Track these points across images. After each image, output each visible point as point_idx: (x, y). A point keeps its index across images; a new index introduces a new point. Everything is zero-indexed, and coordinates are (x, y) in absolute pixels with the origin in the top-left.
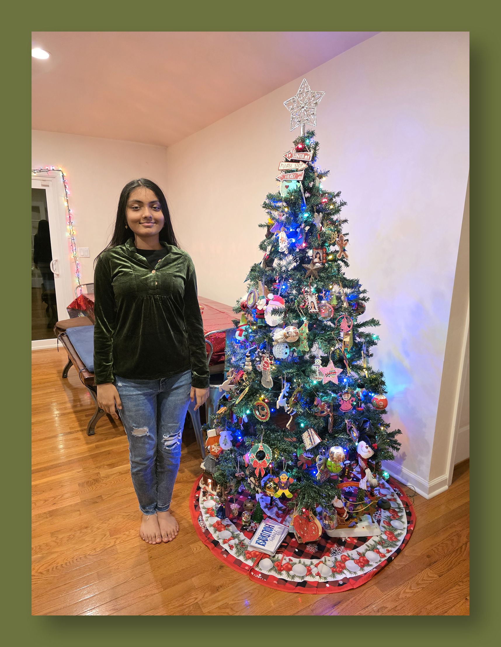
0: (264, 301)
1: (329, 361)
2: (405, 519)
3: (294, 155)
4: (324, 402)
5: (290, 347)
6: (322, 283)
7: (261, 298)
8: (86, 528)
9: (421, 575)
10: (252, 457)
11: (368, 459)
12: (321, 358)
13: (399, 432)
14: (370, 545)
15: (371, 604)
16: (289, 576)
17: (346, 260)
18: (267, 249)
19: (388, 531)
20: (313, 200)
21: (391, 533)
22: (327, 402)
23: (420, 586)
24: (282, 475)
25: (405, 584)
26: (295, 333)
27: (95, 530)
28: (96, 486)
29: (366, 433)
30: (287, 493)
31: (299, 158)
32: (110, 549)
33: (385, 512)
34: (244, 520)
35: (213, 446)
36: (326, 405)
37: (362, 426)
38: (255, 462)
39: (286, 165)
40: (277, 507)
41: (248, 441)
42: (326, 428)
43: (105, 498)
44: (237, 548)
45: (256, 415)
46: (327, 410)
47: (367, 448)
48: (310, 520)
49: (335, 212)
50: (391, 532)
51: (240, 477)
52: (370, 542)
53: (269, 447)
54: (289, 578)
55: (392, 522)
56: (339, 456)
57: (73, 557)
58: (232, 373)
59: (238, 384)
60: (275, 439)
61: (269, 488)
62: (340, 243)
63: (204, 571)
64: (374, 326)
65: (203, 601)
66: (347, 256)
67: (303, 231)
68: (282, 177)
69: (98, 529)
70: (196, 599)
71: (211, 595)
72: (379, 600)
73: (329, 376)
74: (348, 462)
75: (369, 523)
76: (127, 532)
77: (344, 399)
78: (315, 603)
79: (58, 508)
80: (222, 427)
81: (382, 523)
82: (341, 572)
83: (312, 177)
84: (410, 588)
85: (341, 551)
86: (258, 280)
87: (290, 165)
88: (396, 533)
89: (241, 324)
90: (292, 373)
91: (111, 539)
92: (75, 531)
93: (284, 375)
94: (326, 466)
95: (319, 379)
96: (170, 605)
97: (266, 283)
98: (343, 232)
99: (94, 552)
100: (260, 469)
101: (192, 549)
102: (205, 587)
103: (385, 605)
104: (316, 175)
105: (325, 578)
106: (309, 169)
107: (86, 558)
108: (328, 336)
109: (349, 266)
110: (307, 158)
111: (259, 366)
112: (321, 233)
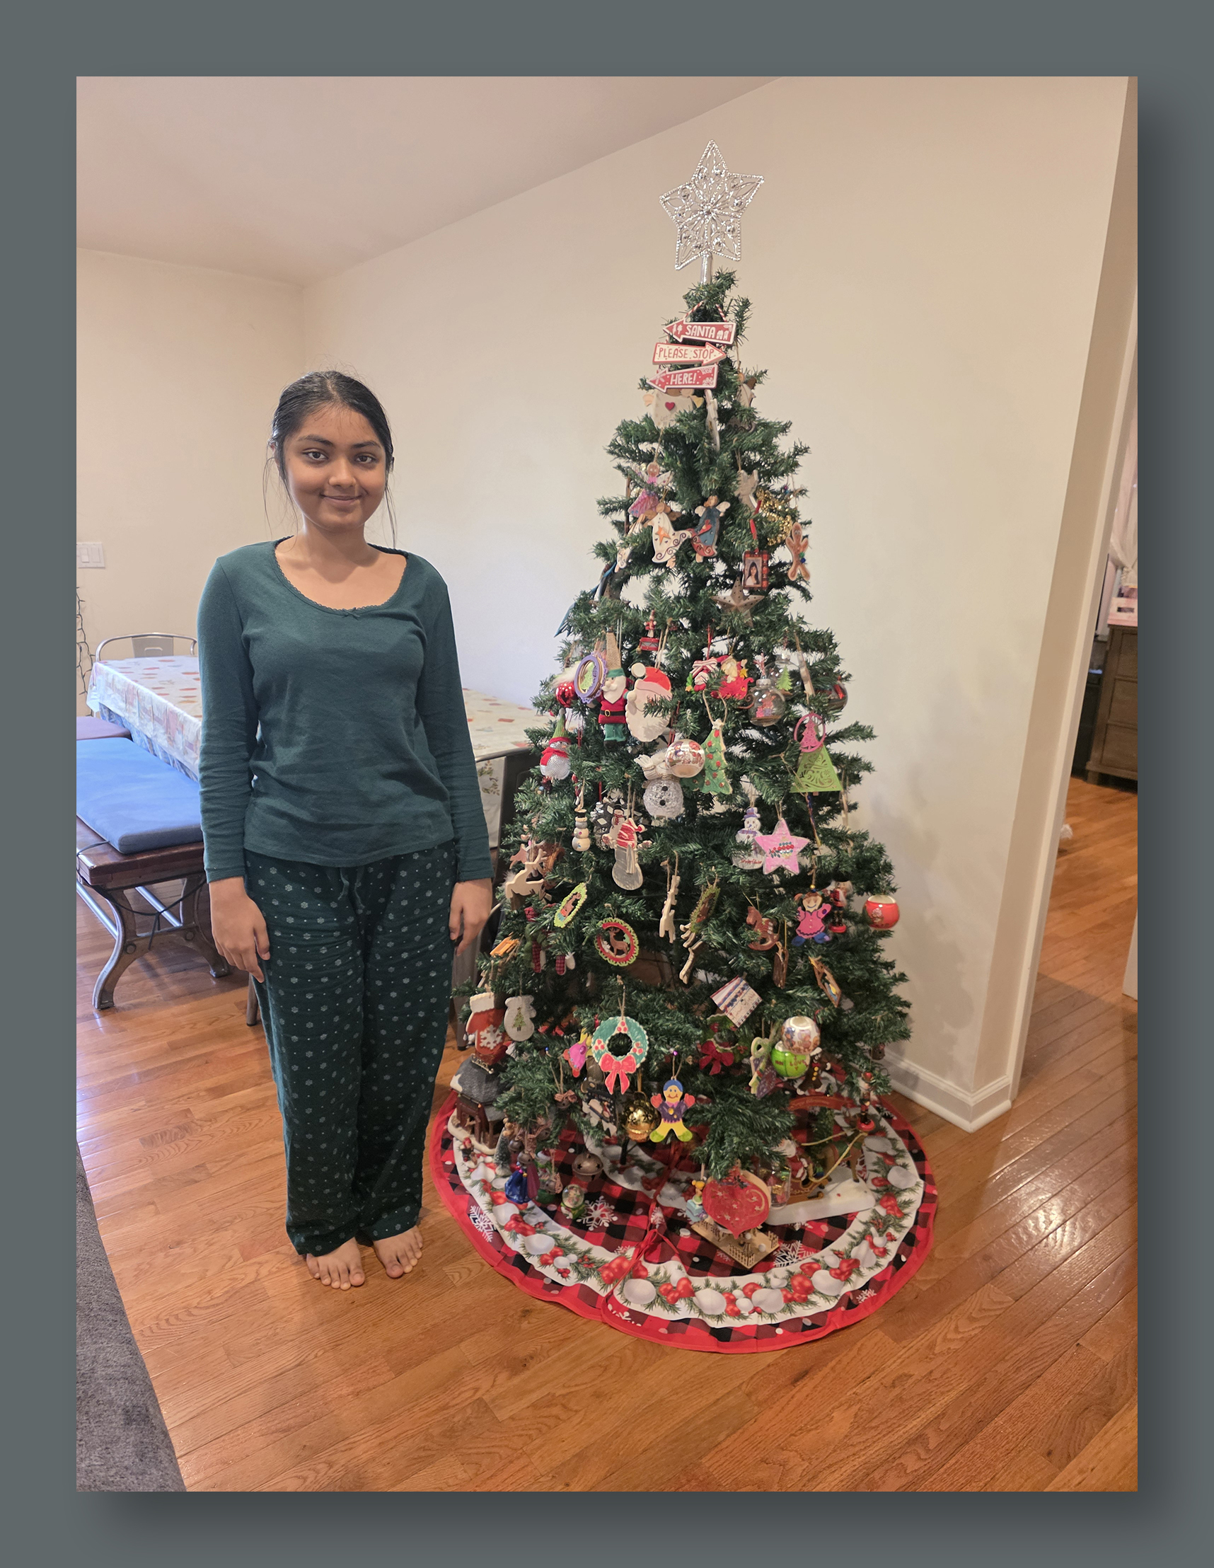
0: (622, 681)
1: (777, 820)
3: (691, 329)
5: (684, 789)
6: (761, 639)
7: (615, 674)
8: (179, 1243)
9: (977, 1300)
12: (758, 815)
14: (856, 1234)
15: (877, 1370)
17: (804, 584)
18: (619, 556)
20: (734, 440)
23: (977, 1325)
24: (670, 1088)
25: (943, 1322)
26: (696, 756)
28: (187, 1141)
31: (704, 337)
32: (247, 1290)
35: (484, 1034)
36: (770, 923)
38: (608, 1059)
39: (672, 351)
40: (638, 1163)
41: (584, 1015)
43: (214, 1170)
45: (603, 950)
46: (772, 936)
51: (565, 1103)
52: (856, 1227)
53: (640, 1026)
56: (805, 1038)
57: (155, 1315)
63: (486, 1324)
65: (494, 1393)
66: (808, 575)
67: (714, 513)
68: (663, 381)
69: (209, 1244)
70: (477, 1390)
71: (510, 1378)
72: (892, 1361)
73: (779, 856)
76: (284, 1247)
77: (807, 909)
78: (752, 1378)
82: (804, 1301)
84: (956, 1330)
85: (798, 1252)
86: (604, 632)
87: (683, 352)
88: (900, 1199)
90: (692, 852)
91: (246, 1266)
92: (151, 1253)
93: (672, 856)
95: (755, 863)
96: (416, 1409)
97: (625, 637)
98: (802, 518)
99: (209, 1298)
100: (618, 1075)
101: (450, 1277)
102: (494, 1362)
103: (906, 1372)
104: (742, 379)
105: (771, 1316)
106: (726, 364)
107: (190, 1314)
108: (773, 764)
109: (810, 598)
110: (721, 337)
111: (607, 838)
112: (757, 517)
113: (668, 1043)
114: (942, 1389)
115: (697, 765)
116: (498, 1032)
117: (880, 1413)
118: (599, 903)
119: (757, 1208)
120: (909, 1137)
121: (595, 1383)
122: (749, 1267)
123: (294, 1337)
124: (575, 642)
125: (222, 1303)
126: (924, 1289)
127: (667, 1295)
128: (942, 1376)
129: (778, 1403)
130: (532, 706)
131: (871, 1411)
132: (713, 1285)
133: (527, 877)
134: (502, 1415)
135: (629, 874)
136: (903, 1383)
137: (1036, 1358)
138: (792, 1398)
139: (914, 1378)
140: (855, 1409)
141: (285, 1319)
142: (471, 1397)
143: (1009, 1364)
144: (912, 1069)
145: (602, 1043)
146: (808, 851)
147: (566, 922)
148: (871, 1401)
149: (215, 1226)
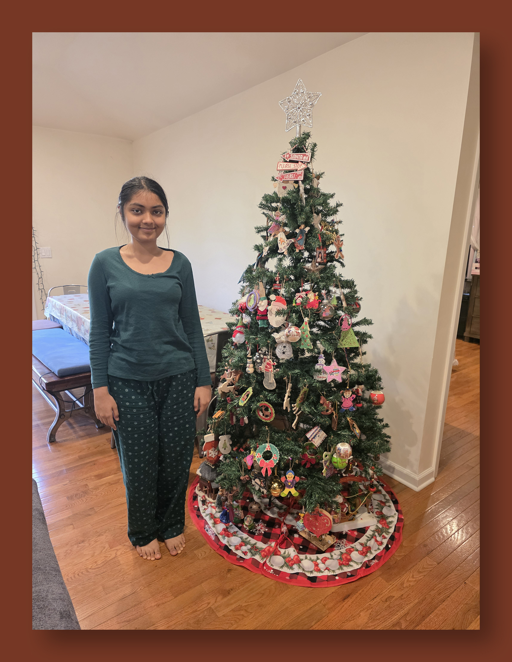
0: (266, 302)
1: (332, 359)
3: (292, 156)
6: (324, 284)
7: (263, 299)
8: (83, 541)
9: (421, 564)
12: (324, 358)
14: (369, 536)
15: (379, 594)
17: (342, 260)
18: (264, 250)
20: (311, 202)
23: (422, 574)
24: (289, 474)
25: (407, 573)
26: (298, 333)
28: (86, 498)
30: (294, 492)
31: (298, 159)
32: (112, 561)
34: (247, 524)
35: (210, 451)
36: (330, 403)
38: (262, 461)
39: (285, 165)
41: (252, 443)
43: (98, 510)
45: (260, 415)
46: (331, 409)
49: (333, 213)
51: (245, 481)
52: (369, 532)
53: (276, 447)
56: (346, 452)
57: (73, 572)
60: (279, 439)
63: (212, 576)
64: (368, 324)
65: (216, 605)
66: (343, 257)
67: (303, 232)
68: (281, 177)
70: (209, 603)
71: (222, 599)
72: (385, 590)
73: (333, 375)
75: (366, 514)
76: (127, 543)
77: (346, 397)
78: (326, 598)
82: (347, 565)
83: (310, 178)
85: (345, 543)
86: (258, 282)
87: (289, 166)
90: (296, 373)
91: (111, 551)
92: (71, 546)
93: (288, 375)
95: (323, 378)
96: (183, 612)
97: (267, 283)
98: (340, 233)
99: (96, 565)
100: (267, 468)
101: (197, 555)
102: (216, 592)
103: (392, 595)
104: (314, 176)
105: (334, 571)
106: (307, 170)
107: (88, 572)
108: (330, 336)
109: (344, 266)
110: (305, 159)
111: (261, 368)
112: (321, 233)
113: (287, 455)
114: (407, 602)
115: (298, 337)
116: (216, 450)
117: (381, 613)
118: (258, 395)
119: (327, 525)
120: (391, 494)
121: (259, 600)
122: (324, 550)
123: (131, 581)
124: (246, 286)
126: (399, 559)
127: (289, 562)
128: (407, 597)
129: (337, 609)
130: (229, 313)
131: (377, 612)
132: (309, 558)
133: (227, 385)
134: (220, 614)
135: (270, 383)
136: (390, 600)
137: (447, 589)
138: (343, 606)
139: (395, 598)
140: (370, 611)
141: (127, 573)
142: (206, 607)
143: (436, 591)
144: (392, 465)
145: (260, 455)
146: (345, 372)
147: (244, 403)
148: (377, 608)
149: (98, 534)
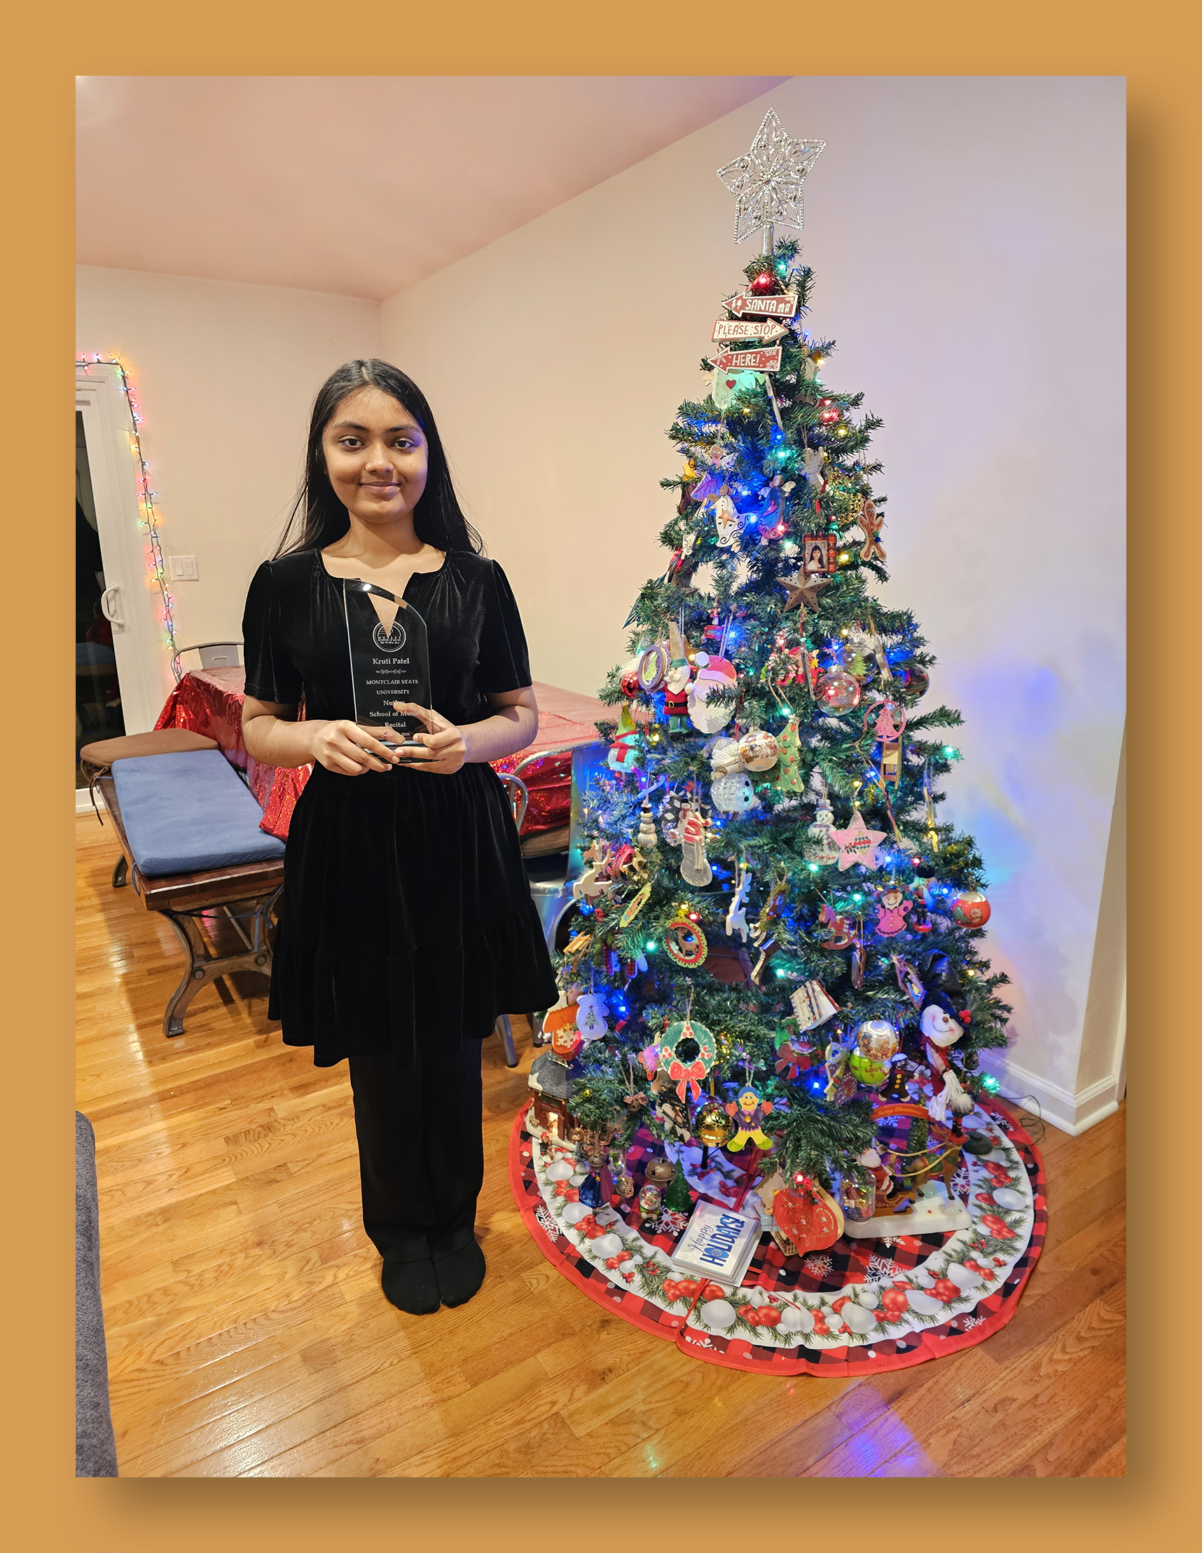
0: (684, 671)
1: (852, 815)
2: (1026, 1185)
3: (751, 303)
4: (841, 914)
5: (756, 783)
6: (830, 623)
7: (678, 664)
8: (259, 1244)
9: (1085, 1317)
10: (667, 1055)
11: (947, 1048)
12: (831, 808)
13: (1003, 979)
14: (953, 1253)
15: (977, 1393)
16: (776, 1336)
17: (879, 564)
18: (684, 543)
19: (990, 1215)
20: (799, 417)
21: (998, 1220)
22: (848, 915)
23: (1086, 1344)
24: (745, 1094)
25: (1049, 1341)
26: (771, 748)
27: (281, 1248)
28: (270, 1141)
29: (941, 985)
30: (759, 1137)
31: (765, 311)
32: (325, 1294)
33: (977, 1171)
34: (646, 1207)
35: (560, 1032)
36: (845, 921)
37: (928, 971)
38: (676, 1066)
39: (732, 328)
40: (719, 1170)
41: (653, 1015)
42: (846, 979)
43: (295, 1169)
44: (644, 1276)
45: (672, 951)
46: (848, 934)
47: (946, 1021)
48: (816, 1200)
49: (857, 444)
50: (997, 1215)
51: (636, 1106)
52: (951, 1245)
53: (708, 1030)
54: (777, 1341)
55: (997, 1195)
56: (884, 1043)
58: (605, 853)
59: (620, 878)
60: (720, 1008)
61: (709, 1127)
62: (867, 521)
63: (563, 1335)
64: (949, 724)
65: (572, 1408)
66: (883, 555)
67: (779, 494)
68: (722, 360)
69: (289, 1245)
70: (553, 1403)
71: (588, 1392)
72: (993, 1383)
73: (855, 852)
74: (902, 1056)
75: (944, 1199)
76: (362, 1250)
77: (887, 906)
78: (842, 1398)
79: (180, 1198)
80: (582, 985)
81: (972, 1199)
82: (897, 1320)
83: (796, 356)
84: (1064, 1350)
85: (889, 1267)
86: (666, 621)
87: (743, 329)
88: (1009, 1219)
89: (621, 731)
90: (760, 847)
91: (324, 1268)
92: (232, 1254)
93: (740, 851)
94: (848, 1068)
95: (829, 858)
96: (492, 1423)
98: (875, 495)
99: (286, 1302)
100: (689, 1082)
101: (529, 1285)
102: (572, 1375)
103: (1009, 1395)
104: (806, 350)
105: (863, 1336)
107: (267, 1318)
108: (848, 753)
109: (886, 579)
110: (782, 310)
111: (673, 834)
112: (823, 497)
114: (1049, 1416)
117: (982, 1440)
121: (679, 1398)
123: (371, 1344)
125: (300, 1307)
126: (1028, 1305)
128: (1048, 1401)
129: (870, 1426)
131: (971, 1438)
132: (801, 1300)
133: (597, 876)
134: (580, 1431)
135: (697, 869)
136: (1006, 1408)
138: (886, 1421)
139: (1018, 1402)
140: (954, 1434)
141: (361, 1325)
142: (547, 1412)
146: (886, 845)
148: (971, 1428)
149: (295, 1228)
